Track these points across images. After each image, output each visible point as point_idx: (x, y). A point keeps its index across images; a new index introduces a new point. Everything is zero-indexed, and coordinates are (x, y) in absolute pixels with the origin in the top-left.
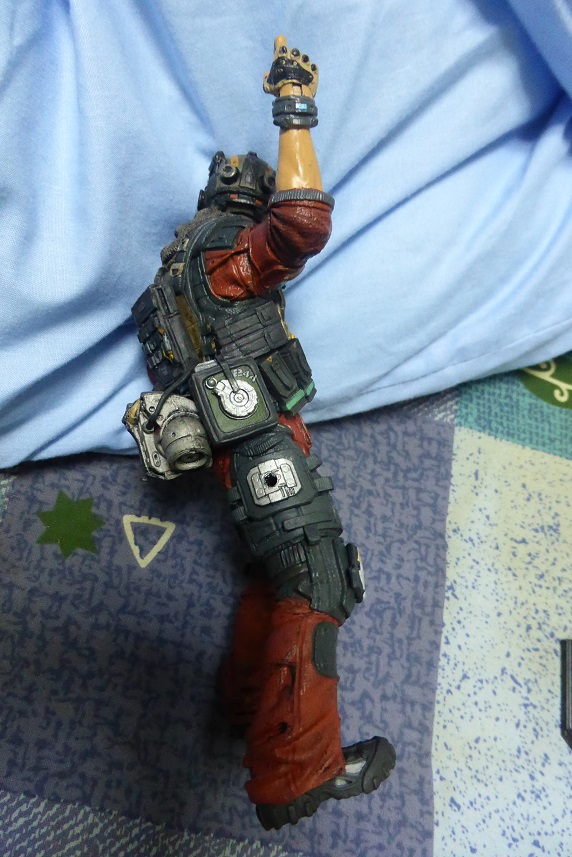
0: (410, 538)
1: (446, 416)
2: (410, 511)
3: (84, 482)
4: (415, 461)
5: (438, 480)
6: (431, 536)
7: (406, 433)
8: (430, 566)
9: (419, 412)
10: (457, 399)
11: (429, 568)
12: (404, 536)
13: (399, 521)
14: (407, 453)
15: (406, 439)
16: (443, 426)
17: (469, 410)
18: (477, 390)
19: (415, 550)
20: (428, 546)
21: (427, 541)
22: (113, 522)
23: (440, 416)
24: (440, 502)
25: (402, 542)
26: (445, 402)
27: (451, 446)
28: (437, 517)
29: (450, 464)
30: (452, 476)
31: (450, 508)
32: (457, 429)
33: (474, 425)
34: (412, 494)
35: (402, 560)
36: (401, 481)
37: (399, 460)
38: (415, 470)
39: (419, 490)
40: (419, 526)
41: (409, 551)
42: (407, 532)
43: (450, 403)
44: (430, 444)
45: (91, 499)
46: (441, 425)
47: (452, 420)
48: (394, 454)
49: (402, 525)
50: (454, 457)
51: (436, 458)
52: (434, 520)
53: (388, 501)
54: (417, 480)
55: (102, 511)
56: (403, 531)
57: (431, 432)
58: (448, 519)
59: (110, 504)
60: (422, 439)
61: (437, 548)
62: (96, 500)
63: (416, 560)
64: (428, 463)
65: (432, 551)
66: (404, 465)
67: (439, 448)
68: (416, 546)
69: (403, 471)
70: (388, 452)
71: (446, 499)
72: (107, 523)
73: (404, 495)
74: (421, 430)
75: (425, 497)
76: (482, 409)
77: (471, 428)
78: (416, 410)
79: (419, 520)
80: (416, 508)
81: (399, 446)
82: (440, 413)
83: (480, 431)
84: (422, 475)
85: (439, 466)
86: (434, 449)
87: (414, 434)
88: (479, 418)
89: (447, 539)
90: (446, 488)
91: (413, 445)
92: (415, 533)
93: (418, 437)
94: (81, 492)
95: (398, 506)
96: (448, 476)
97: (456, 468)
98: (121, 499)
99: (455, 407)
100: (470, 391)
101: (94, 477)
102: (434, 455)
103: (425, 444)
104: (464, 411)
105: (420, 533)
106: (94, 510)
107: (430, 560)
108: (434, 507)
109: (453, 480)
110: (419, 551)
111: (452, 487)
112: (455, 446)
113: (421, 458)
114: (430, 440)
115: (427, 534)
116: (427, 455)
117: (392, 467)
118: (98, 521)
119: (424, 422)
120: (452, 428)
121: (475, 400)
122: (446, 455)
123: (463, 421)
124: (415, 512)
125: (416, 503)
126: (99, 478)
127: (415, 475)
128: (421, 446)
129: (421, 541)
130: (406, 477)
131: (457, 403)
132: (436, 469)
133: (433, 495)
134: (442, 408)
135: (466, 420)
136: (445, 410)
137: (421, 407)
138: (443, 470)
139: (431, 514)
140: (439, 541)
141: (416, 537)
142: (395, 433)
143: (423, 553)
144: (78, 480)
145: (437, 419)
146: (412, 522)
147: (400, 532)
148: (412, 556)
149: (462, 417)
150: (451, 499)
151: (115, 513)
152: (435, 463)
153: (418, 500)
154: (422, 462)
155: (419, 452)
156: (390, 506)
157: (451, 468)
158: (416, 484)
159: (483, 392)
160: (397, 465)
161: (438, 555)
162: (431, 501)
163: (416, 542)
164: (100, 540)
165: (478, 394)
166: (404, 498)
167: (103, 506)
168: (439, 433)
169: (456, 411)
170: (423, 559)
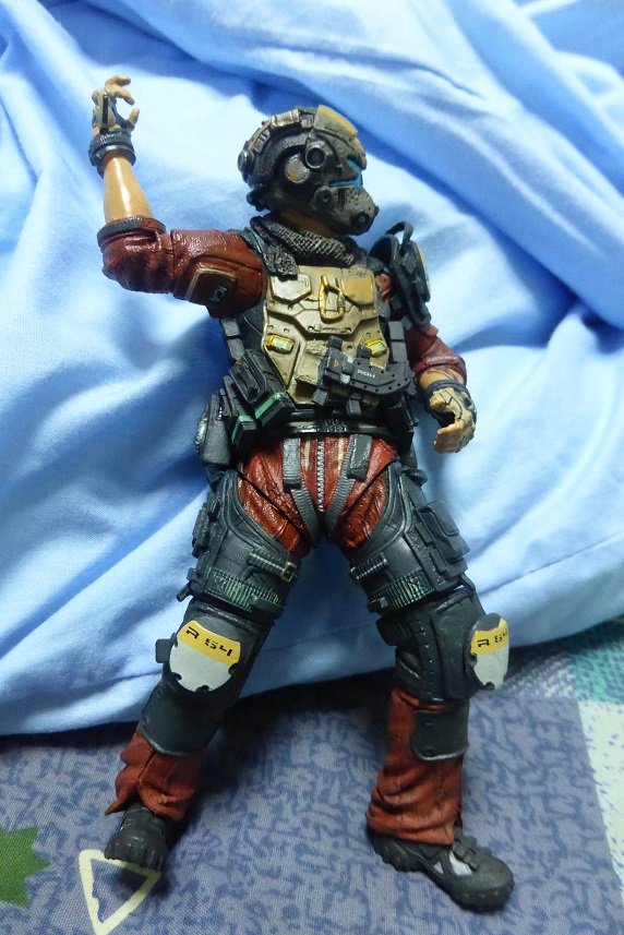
0: (549, 873)
1: (562, 689)
2: (539, 829)
3: (29, 802)
4: (530, 755)
5: (572, 778)
6: (588, 867)
7: (506, 720)
8: (599, 920)
9: (520, 689)
10: (570, 667)
11: (593, 923)
12: (539, 871)
13: (525, 847)
14: (513, 745)
15: (509, 727)
16: (560, 703)
17: (592, 679)
18: (596, 657)
19: (562, 893)
20: (584, 885)
21: (583, 876)
22: (62, 861)
23: (552, 690)
24: (587, 811)
25: (536, 882)
26: (555, 672)
27: (579, 730)
28: (588, 834)
29: (586, 755)
30: (593, 771)
31: (607, 819)
32: (581, 704)
33: (606, 697)
34: (537, 804)
35: (542, 916)
36: (513, 785)
37: (502, 756)
38: (533, 768)
39: (546, 797)
40: (561, 852)
41: (553, 898)
42: (542, 864)
43: (561, 673)
44: (546, 730)
45: (35, 829)
46: (556, 702)
47: (570, 693)
48: (493, 749)
49: (530, 853)
50: (588, 743)
51: (561, 749)
52: (585, 841)
53: (496, 816)
54: (540, 783)
55: (49, 847)
56: (536, 863)
57: (544, 714)
58: (609, 835)
59: (62, 837)
60: (533, 725)
61: (603, 886)
62: (41, 832)
63: (567, 914)
64: (550, 756)
65: (595, 894)
66: (513, 764)
67: (562, 735)
68: (562, 887)
69: (512, 771)
70: (484, 746)
71: (594, 804)
72: (53, 863)
73: (523, 806)
74: (528, 713)
75: (559, 805)
76: (610, 678)
77: (603, 700)
78: (514, 687)
79: (558, 842)
80: (551, 824)
81: (500, 737)
82: (549, 686)
83: (617, 703)
84: (545, 774)
85: (569, 759)
86: (554, 736)
87: (520, 720)
88: (610, 687)
89: (618, 870)
90: (590, 789)
91: (520, 734)
92: (557, 864)
93: (526, 721)
94: (21, 817)
95: (517, 826)
96: (587, 771)
97: (596, 759)
98: (81, 830)
99: (570, 677)
100: (587, 659)
101: (46, 796)
102: (557, 745)
103: (540, 730)
104: (585, 680)
105: (566, 865)
106: (36, 846)
107: (595, 909)
108: (577, 817)
109: (596, 777)
110: (570, 895)
111: (598, 788)
112: (585, 728)
113: (538, 750)
114: (545, 725)
115: (579, 863)
116: (547, 746)
117: (495, 767)
118: (39, 861)
119: (531, 702)
120: (574, 705)
121: (596, 668)
122: (575, 742)
123: (587, 693)
124: (549, 831)
125: (546, 816)
126: (52, 798)
127: (533, 776)
128: (534, 734)
129: (572, 877)
130: (521, 782)
131: (571, 672)
132: (565, 763)
133: (570, 800)
134: (552, 679)
135: (592, 691)
136: (557, 681)
137: (521, 683)
138: (577, 764)
139: (576, 829)
140: (604, 874)
141: (560, 871)
142: (490, 719)
143: (580, 898)
144: (20, 799)
145: (548, 695)
146: (546, 847)
147: (530, 866)
148: (560, 905)
149: (584, 687)
150: (603, 802)
151: (68, 850)
152: (560, 755)
153: (548, 810)
154: (541, 757)
155: (534, 742)
156: (502, 823)
157: (589, 759)
158: (539, 789)
159: (606, 659)
160: (500, 764)
161: (605, 899)
162: (571, 810)
163: (563, 879)
164: (34, 888)
165: (600, 661)
166: (525, 811)
167: (52, 841)
168: (557, 714)
169: (573, 681)
170: (582, 909)
